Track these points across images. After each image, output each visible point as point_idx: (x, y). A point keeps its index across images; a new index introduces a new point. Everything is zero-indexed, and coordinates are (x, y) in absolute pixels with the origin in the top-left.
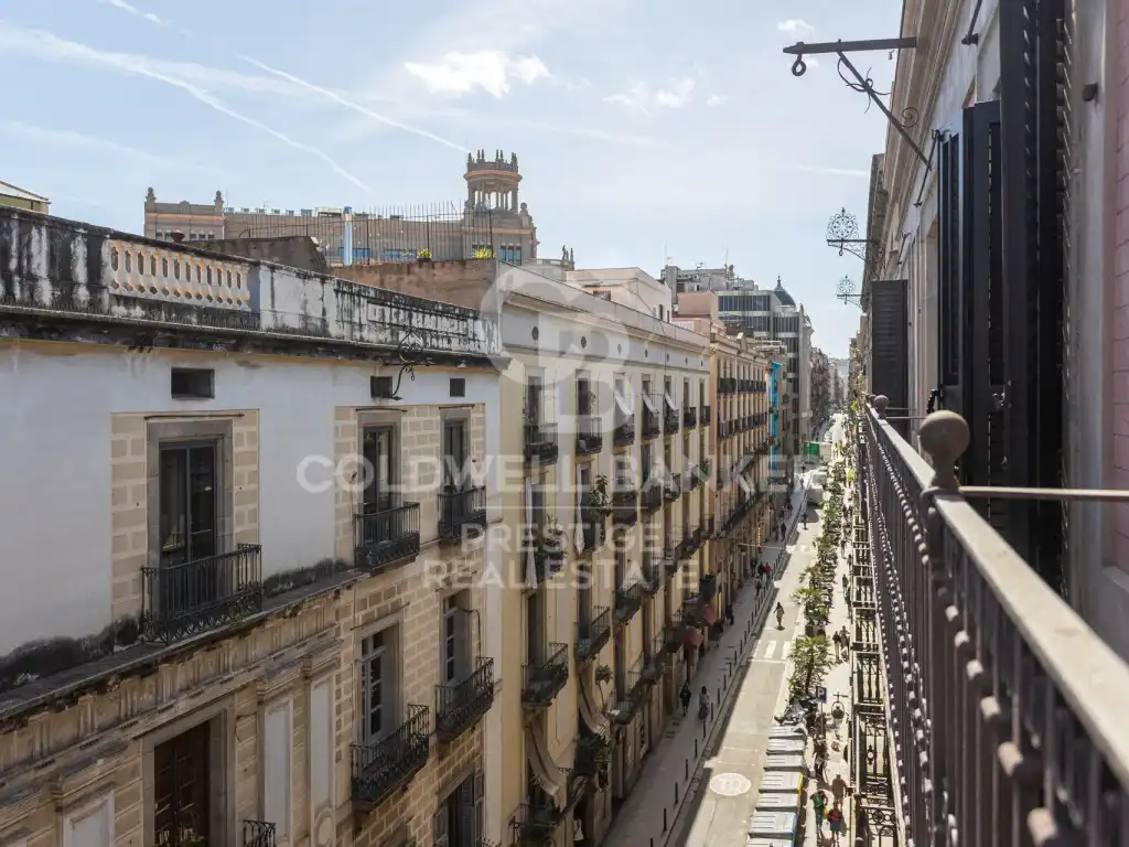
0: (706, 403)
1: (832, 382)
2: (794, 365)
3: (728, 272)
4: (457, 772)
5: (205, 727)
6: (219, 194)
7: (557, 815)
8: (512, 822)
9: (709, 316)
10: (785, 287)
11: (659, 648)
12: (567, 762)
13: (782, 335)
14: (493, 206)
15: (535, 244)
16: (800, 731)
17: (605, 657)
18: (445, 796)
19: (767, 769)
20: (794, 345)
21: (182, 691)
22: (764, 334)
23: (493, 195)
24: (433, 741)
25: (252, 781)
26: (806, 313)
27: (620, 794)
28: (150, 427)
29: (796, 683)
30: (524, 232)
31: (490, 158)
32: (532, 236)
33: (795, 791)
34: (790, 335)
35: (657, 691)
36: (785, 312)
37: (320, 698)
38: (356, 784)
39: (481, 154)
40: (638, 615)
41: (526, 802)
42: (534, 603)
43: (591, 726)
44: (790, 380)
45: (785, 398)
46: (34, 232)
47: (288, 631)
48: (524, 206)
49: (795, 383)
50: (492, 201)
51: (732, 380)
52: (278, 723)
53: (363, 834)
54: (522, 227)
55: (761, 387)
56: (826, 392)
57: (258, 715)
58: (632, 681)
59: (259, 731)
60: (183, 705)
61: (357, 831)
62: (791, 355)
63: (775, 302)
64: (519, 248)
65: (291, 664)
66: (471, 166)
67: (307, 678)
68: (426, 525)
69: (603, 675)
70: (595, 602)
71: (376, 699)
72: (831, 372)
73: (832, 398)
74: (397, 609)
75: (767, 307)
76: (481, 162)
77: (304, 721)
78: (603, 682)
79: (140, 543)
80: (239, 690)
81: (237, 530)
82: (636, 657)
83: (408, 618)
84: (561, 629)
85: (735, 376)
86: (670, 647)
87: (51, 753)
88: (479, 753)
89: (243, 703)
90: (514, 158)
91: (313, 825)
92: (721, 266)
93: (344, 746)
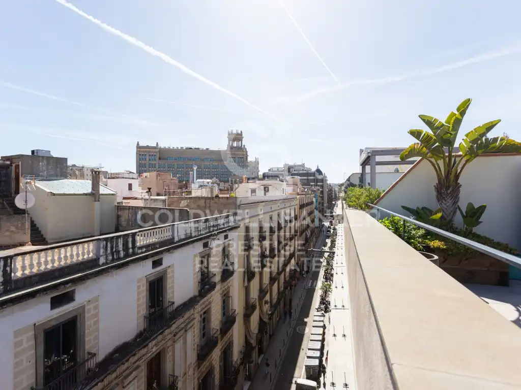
0: (296, 214)
1: (333, 193)
2: (322, 192)
3: (303, 165)
4: (226, 342)
5: (159, 353)
6: (157, 143)
7: (253, 348)
8: (241, 352)
9: (297, 185)
10: (320, 168)
11: (282, 289)
12: (256, 331)
13: (319, 184)
14: (235, 146)
15: (247, 156)
16: (323, 314)
17: (267, 298)
18: (222, 351)
19: (313, 327)
20: (322, 186)
21: (154, 346)
22: (313, 184)
23: (235, 142)
24: (219, 337)
25: (172, 363)
26: (326, 175)
27: (271, 333)
28: (147, 279)
29: (321, 296)
30: (244, 153)
31: (235, 132)
32: (247, 154)
33: (321, 334)
34: (321, 184)
35: (282, 302)
36: (320, 177)
37: (190, 335)
38: (198, 355)
39: (232, 131)
40: (277, 282)
41: (245, 345)
42: (247, 290)
43: (263, 318)
44: (321, 197)
45: (319, 203)
46: (119, 240)
47: (181, 320)
48: (244, 146)
49: (322, 198)
50: (235, 144)
51: (304, 204)
52: (178, 346)
53: (200, 369)
54: (243, 152)
55: (312, 203)
56: (332, 196)
57: (173, 345)
58: (274, 301)
59: (174, 349)
60: (154, 350)
61: (198, 368)
62: (321, 190)
63: (317, 174)
64: (243, 158)
65: (182, 329)
66: (229, 134)
67: (186, 331)
68: (217, 279)
69: (266, 302)
70: (264, 282)
71: (204, 328)
72: (333, 189)
73: (334, 197)
74: (210, 303)
75: (314, 176)
76: (232, 133)
77: (185, 343)
78: (266, 305)
79: (144, 311)
80: (168, 341)
81: (168, 297)
82: (275, 294)
83: (213, 305)
84: (254, 294)
85: (305, 203)
86: (285, 288)
87: (121, 374)
88: (232, 335)
89: (169, 343)
90: (241, 132)
91: (187, 370)
92: (301, 164)
93: (196, 345)
